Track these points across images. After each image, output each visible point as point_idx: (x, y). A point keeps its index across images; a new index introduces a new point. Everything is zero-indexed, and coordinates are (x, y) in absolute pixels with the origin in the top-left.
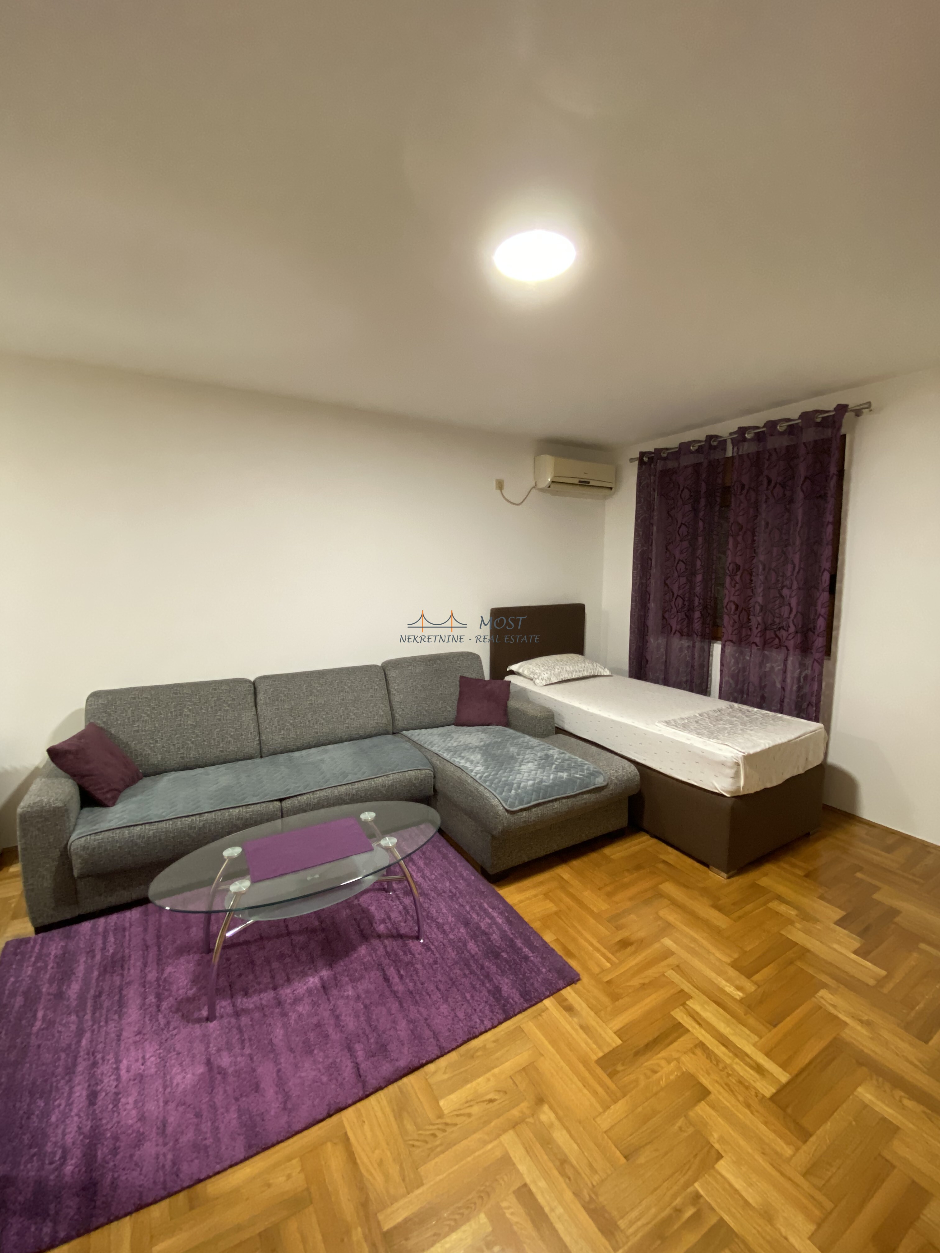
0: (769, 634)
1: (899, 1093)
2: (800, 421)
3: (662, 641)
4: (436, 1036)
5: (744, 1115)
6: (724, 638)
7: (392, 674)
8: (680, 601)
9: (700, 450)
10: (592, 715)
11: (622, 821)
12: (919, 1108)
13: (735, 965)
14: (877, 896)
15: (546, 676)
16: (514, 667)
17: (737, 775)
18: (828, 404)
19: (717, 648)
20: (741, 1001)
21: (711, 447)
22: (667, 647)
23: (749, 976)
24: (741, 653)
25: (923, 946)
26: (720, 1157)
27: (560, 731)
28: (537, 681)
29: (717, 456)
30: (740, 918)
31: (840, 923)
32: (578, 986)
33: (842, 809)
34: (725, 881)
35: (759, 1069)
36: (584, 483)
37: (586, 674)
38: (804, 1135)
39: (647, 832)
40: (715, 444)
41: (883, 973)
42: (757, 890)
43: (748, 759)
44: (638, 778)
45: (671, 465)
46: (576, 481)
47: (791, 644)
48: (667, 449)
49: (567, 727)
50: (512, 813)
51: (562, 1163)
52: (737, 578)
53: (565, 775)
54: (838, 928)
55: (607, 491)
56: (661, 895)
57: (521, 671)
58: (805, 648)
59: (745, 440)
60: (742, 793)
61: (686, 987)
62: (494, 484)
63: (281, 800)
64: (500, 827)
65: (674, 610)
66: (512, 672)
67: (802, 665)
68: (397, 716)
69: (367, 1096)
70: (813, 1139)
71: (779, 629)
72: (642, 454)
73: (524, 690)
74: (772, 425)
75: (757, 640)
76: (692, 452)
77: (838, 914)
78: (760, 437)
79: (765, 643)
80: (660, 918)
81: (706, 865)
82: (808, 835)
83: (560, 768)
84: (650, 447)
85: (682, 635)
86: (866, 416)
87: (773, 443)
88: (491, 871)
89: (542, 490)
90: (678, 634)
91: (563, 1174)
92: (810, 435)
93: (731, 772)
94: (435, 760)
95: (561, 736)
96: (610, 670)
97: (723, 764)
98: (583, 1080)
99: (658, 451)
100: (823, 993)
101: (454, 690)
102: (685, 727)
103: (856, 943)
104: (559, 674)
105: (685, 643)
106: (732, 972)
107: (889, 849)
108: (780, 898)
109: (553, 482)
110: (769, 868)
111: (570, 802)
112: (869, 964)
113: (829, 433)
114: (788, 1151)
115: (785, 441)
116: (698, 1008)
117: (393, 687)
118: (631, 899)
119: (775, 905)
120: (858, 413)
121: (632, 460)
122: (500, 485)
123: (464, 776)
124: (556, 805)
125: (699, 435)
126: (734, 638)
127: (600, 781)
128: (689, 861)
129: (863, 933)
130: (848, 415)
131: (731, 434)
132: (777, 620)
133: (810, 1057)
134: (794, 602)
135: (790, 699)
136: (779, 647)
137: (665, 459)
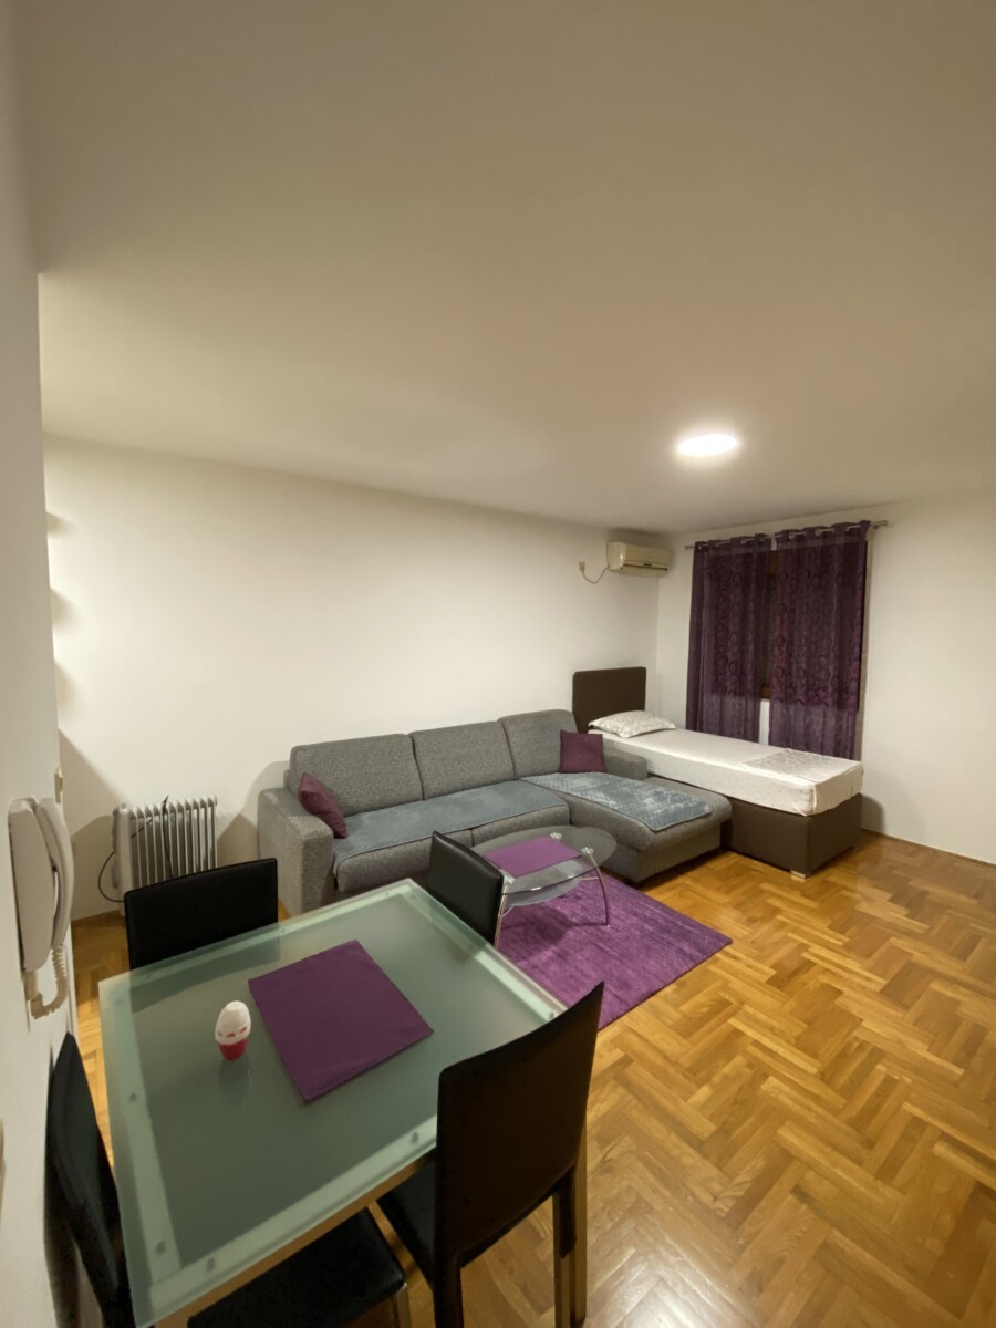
0: (811, 693)
1: (956, 986)
2: (833, 530)
3: (715, 699)
4: (656, 976)
5: (867, 1000)
6: (774, 697)
7: (511, 729)
8: (733, 666)
9: (749, 544)
10: (681, 760)
11: (715, 843)
12: (969, 992)
13: (830, 927)
14: (911, 883)
15: (627, 729)
16: (595, 723)
17: (811, 800)
18: (854, 518)
19: (765, 706)
20: (843, 946)
21: (760, 544)
22: (722, 705)
23: (843, 933)
24: (787, 709)
25: (949, 911)
26: (861, 1020)
27: (651, 775)
28: (621, 734)
29: (765, 549)
30: (823, 901)
31: (891, 900)
32: (733, 944)
33: (872, 829)
34: (802, 880)
35: (867, 979)
36: (648, 566)
37: (657, 728)
38: (907, 1008)
39: (734, 851)
40: (762, 540)
41: (927, 927)
42: (827, 885)
43: (819, 786)
44: (730, 807)
45: (722, 553)
46: (641, 564)
47: (829, 701)
48: (719, 541)
49: (657, 772)
50: (656, 832)
51: (772, 1029)
52: (784, 649)
53: (681, 805)
54: (890, 904)
55: (661, 572)
56: (762, 891)
57: (602, 726)
58: (840, 704)
59: (788, 540)
60: (815, 812)
61: (805, 941)
62: (578, 567)
63: (471, 829)
64: (648, 843)
65: (729, 674)
66: (592, 727)
67: (838, 718)
68: (517, 765)
69: (631, 1009)
70: (912, 1009)
71: (818, 689)
72: (697, 544)
73: (612, 742)
74: (811, 531)
75: (802, 698)
76: (742, 546)
77: (889, 896)
78: (800, 538)
79: (808, 700)
80: (768, 905)
81: (788, 870)
82: (852, 848)
83: (673, 801)
84: (706, 537)
85: (735, 693)
86: (882, 530)
87: (810, 543)
88: (637, 879)
89: (614, 571)
90: (732, 694)
91: (775, 1034)
92: (841, 541)
93: (807, 797)
94: (568, 797)
95: (653, 779)
96: (676, 724)
97: (801, 791)
98: (761, 990)
99: (711, 542)
100: (893, 939)
101: (556, 742)
102: (762, 765)
103: (905, 912)
104: (637, 729)
105: (737, 700)
106: (830, 932)
107: (911, 855)
108: (846, 888)
109: (625, 565)
110: (830, 870)
111: (690, 825)
112: (917, 923)
113: (855, 539)
114: (900, 1015)
115: (819, 543)
116: (816, 952)
117: (513, 740)
118: (743, 894)
119: (844, 892)
120: (876, 527)
121: (687, 547)
122: (582, 568)
123: (603, 808)
124: (682, 827)
125: (751, 531)
126: (782, 696)
127: (707, 809)
128: (774, 869)
129: (908, 906)
130: (871, 529)
131: (776, 534)
132: (817, 682)
133: (896, 971)
134: (831, 668)
135: (830, 743)
136: (818, 703)
137: (717, 549)
